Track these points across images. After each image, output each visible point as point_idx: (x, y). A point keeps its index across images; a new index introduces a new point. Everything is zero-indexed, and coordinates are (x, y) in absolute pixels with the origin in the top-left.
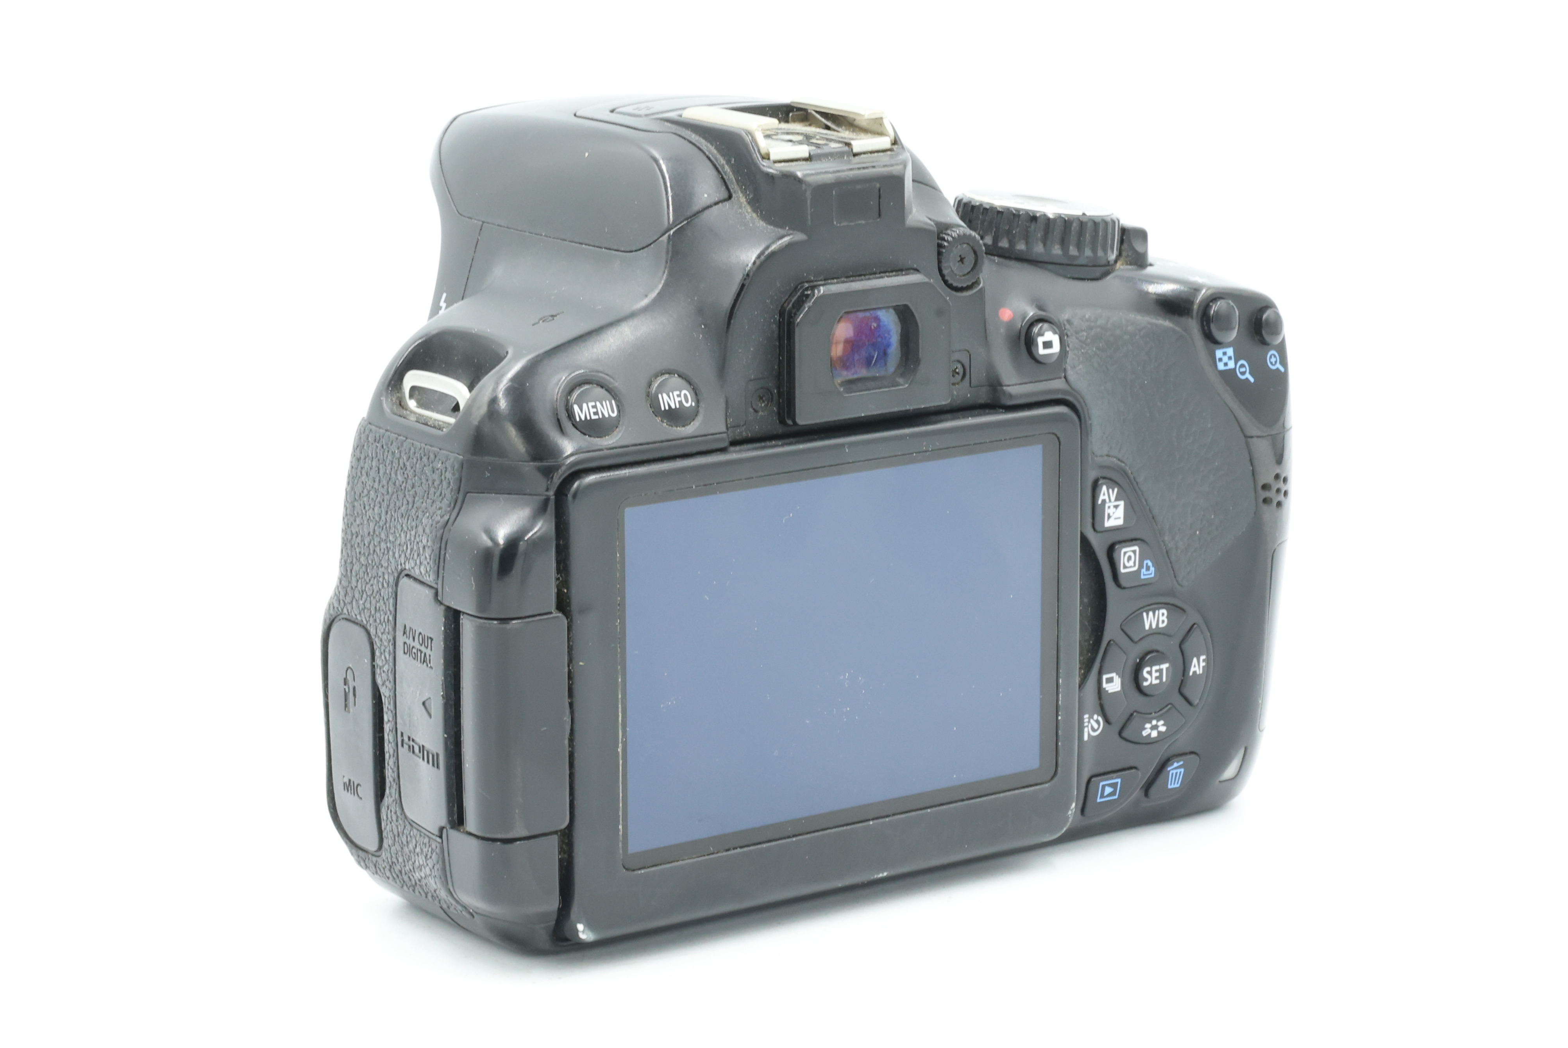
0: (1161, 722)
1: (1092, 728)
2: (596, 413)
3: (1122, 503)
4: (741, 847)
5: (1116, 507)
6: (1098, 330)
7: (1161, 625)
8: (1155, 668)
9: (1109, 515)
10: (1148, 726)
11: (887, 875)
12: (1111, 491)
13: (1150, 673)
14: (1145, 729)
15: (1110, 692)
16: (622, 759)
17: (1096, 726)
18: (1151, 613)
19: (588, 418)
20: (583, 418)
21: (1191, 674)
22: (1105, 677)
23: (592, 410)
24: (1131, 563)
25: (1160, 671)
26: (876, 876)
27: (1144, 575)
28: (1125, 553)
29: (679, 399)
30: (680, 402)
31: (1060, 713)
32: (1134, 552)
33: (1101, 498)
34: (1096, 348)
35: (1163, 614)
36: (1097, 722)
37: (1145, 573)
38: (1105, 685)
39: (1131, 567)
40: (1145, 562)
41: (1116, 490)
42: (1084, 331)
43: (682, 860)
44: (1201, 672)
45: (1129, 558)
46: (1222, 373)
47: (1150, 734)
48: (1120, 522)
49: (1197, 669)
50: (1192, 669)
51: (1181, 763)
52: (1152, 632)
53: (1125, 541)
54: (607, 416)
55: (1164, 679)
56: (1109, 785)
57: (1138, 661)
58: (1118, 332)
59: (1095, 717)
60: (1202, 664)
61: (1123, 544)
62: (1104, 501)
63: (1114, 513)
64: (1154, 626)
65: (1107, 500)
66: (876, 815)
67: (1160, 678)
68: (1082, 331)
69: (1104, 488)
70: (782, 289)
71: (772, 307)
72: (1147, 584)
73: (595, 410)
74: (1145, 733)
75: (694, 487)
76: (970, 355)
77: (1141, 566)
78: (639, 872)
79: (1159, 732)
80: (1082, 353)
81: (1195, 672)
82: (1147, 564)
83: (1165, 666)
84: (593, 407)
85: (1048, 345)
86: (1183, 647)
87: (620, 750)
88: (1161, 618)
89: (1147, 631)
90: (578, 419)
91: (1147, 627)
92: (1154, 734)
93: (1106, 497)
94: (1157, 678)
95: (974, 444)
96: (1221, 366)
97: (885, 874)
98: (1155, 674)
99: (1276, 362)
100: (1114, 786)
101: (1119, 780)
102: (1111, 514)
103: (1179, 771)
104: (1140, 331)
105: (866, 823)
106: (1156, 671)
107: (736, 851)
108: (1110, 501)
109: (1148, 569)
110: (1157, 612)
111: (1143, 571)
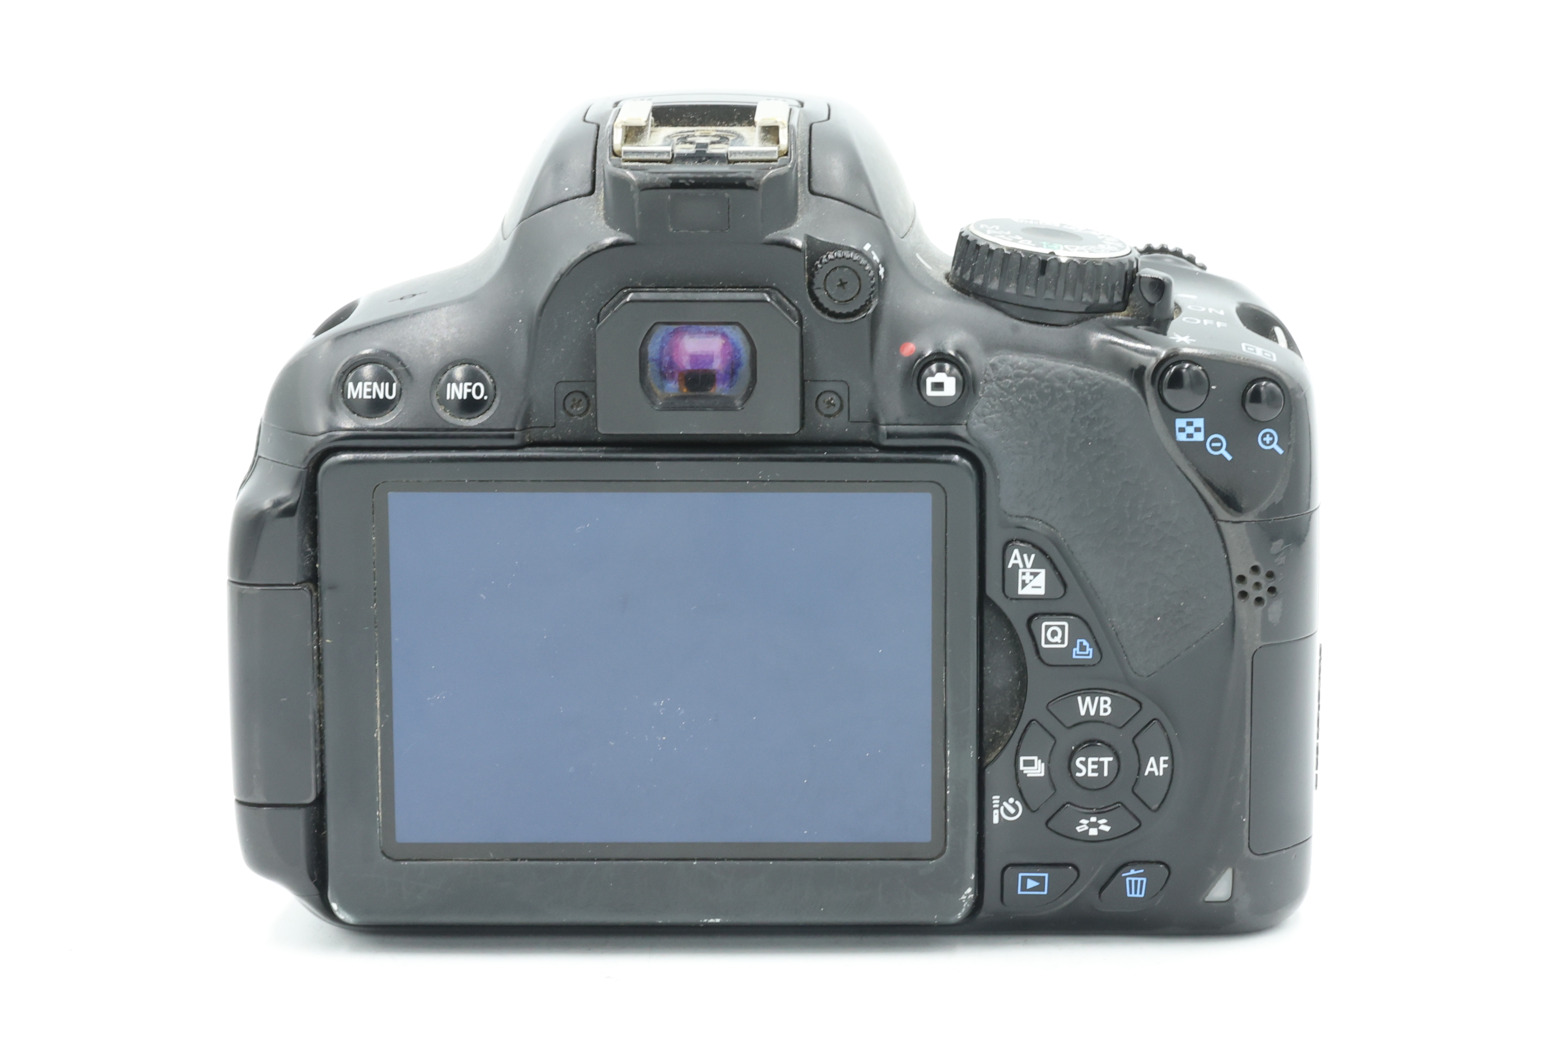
0: (1104, 821)
1: (1006, 811)
2: (370, 393)
3: (1043, 572)
4: (529, 860)
5: (1035, 575)
6: (1031, 379)
7: (1102, 713)
8: (1091, 760)
9: (1023, 581)
10: (1084, 821)
11: (720, 921)
12: (1025, 556)
13: (1085, 764)
14: (1081, 824)
15: (1028, 775)
16: (381, 745)
17: (1012, 810)
18: (1088, 699)
19: (360, 397)
20: (354, 396)
21: (1146, 773)
22: (1022, 759)
23: (366, 390)
24: (1058, 639)
25: (1101, 764)
26: (705, 921)
27: (1077, 655)
28: (1047, 627)
29: (469, 390)
30: (469, 394)
31: (948, 787)
32: (1062, 628)
33: (1012, 561)
34: (1023, 398)
35: (1105, 702)
36: (1014, 805)
37: (1078, 652)
38: (1022, 767)
39: (1057, 643)
40: (1079, 641)
41: (1033, 556)
42: (1010, 378)
43: (456, 860)
44: (1161, 774)
45: (1054, 634)
46: (1181, 444)
47: (1087, 831)
48: (1041, 592)
49: (1155, 769)
50: (1148, 769)
51: (1142, 871)
52: (1088, 719)
53: (1044, 614)
54: (381, 397)
55: (1106, 774)
56: (1033, 878)
57: (1073, 748)
58: (1058, 384)
59: (1011, 800)
60: (1163, 766)
61: (1047, 617)
62: (1016, 566)
63: (1031, 581)
64: (1092, 712)
65: (1021, 565)
66: (702, 856)
67: (1100, 769)
68: (1007, 377)
69: (1016, 552)
70: (601, 292)
71: (588, 309)
72: (1080, 665)
73: (369, 390)
74: (1079, 829)
75: (466, 481)
76: (849, 387)
77: (1072, 644)
78: (402, 863)
79: (1099, 831)
80: (1001, 401)
81: (1151, 773)
82: (1081, 643)
83: (1106, 760)
84: (368, 387)
85: (939, 386)
86: (1136, 741)
87: (378, 735)
88: (1102, 706)
89: (1082, 716)
90: (349, 397)
91: (1083, 712)
92: (1093, 832)
93: (1019, 561)
94: (1093, 771)
95: (828, 481)
96: (1181, 437)
97: (718, 920)
98: (1091, 767)
99: (1273, 441)
100: (1041, 880)
101: (1046, 875)
102: (1027, 582)
103: (1139, 879)
104: (1090, 386)
105: (689, 862)
106: (1093, 763)
107: (522, 862)
108: (1025, 567)
109: (1083, 648)
110: (1097, 699)
111: (1076, 650)
